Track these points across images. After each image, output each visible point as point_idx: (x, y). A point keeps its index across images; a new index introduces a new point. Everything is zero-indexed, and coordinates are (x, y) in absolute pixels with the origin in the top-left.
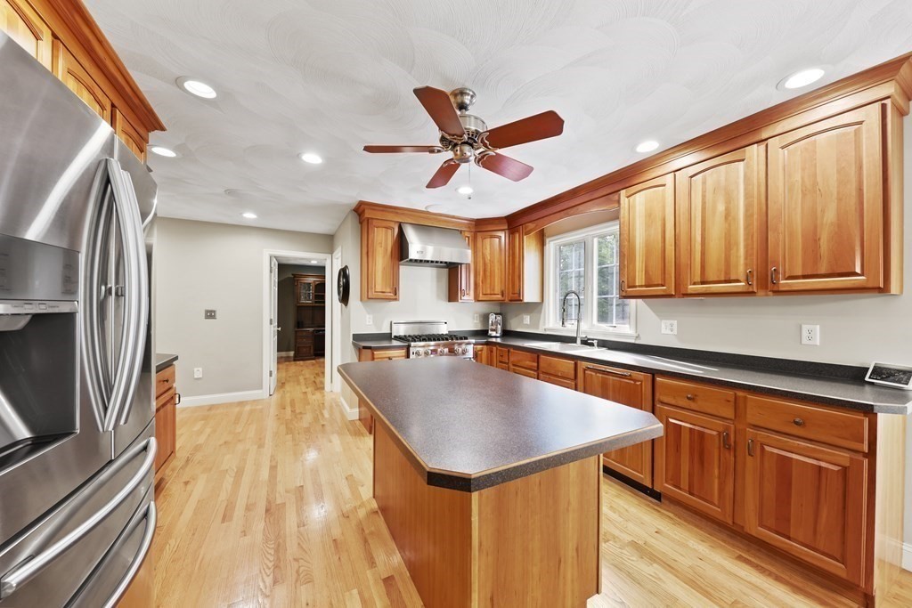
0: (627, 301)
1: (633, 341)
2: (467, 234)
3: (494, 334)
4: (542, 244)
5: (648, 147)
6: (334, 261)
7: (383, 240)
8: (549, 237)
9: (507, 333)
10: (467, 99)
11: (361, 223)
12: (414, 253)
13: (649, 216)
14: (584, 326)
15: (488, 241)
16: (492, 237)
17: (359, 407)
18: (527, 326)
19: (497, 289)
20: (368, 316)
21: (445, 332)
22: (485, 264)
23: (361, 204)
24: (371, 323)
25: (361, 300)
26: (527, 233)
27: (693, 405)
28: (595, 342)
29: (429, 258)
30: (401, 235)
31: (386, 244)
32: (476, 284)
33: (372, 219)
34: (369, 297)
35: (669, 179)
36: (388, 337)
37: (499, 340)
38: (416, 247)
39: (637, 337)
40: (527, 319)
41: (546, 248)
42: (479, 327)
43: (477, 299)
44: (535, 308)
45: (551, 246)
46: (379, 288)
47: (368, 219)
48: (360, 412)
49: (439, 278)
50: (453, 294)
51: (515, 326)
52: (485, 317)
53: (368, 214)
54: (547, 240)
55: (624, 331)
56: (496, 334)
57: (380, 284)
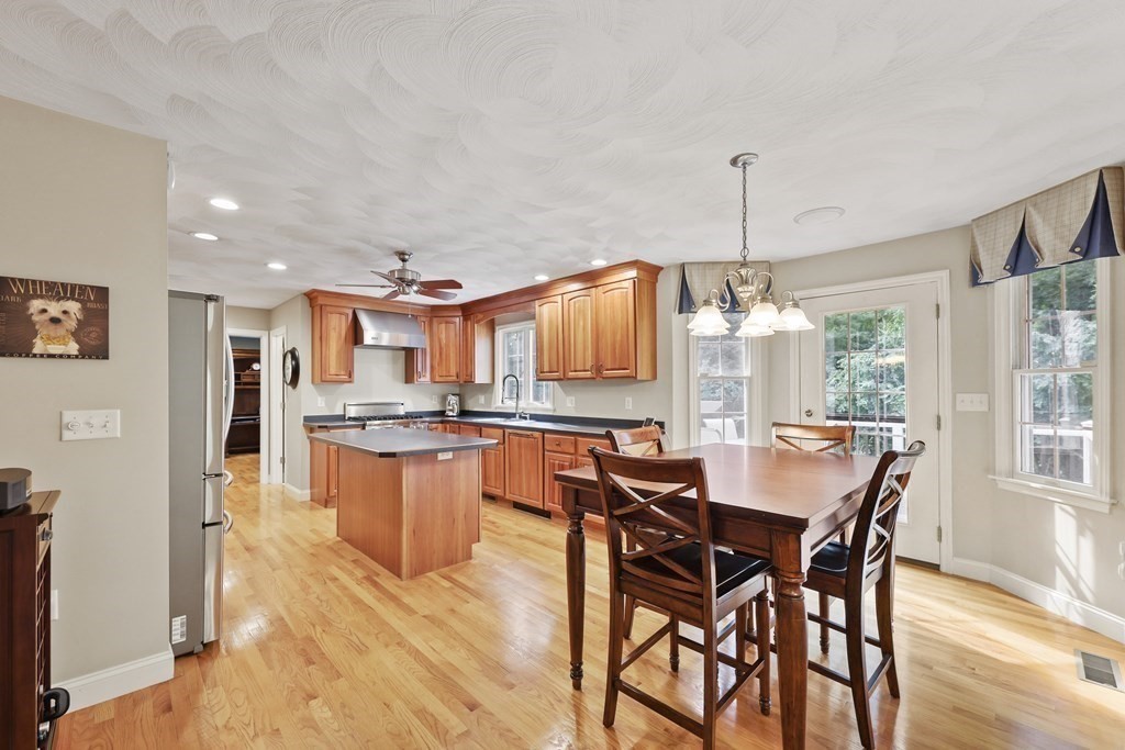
0: (540, 383)
1: (551, 413)
2: (423, 319)
3: (451, 414)
4: (493, 331)
5: (542, 278)
6: (273, 339)
7: (337, 326)
8: (499, 325)
9: (463, 413)
10: (407, 257)
11: (312, 306)
12: (368, 338)
13: (550, 322)
14: (522, 404)
15: (443, 326)
16: (447, 322)
17: (311, 488)
18: (482, 406)
19: (453, 371)
20: (319, 398)
21: (402, 413)
22: (441, 348)
23: (315, 291)
24: (323, 405)
25: (313, 382)
26: (478, 322)
27: (559, 449)
28: (528, 416)
29: (384, 344)
30: (355, 320)
31: (340, 329)
32: (432, 367)
33: (326, 305)
34: (322, 380)
35: (559, 298)
36: (342, 418)
37: (455, 419)
38: (370, 333)
39: (555, 410)
40: (482, 399)
41: (496, 334)
42: (437, 408)
43: (433, 381)
44: (487, 388)
45: (500, 333)
46: (333, 371)
47: (321, 306)
48: (311, 493)
49: (395, 360)
50: (409, 377)
51: (472, 406)
52: (444, 398)
53: (321, 301)
54: (497, 328)
55: (545, 407)
56: (452, 413)
57: (333, 366)
